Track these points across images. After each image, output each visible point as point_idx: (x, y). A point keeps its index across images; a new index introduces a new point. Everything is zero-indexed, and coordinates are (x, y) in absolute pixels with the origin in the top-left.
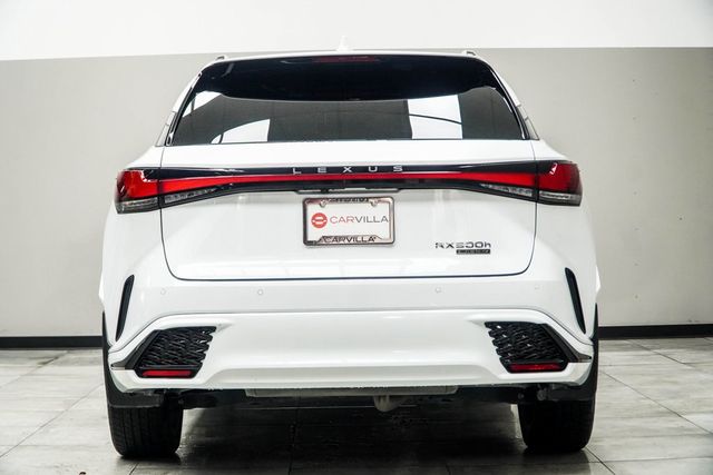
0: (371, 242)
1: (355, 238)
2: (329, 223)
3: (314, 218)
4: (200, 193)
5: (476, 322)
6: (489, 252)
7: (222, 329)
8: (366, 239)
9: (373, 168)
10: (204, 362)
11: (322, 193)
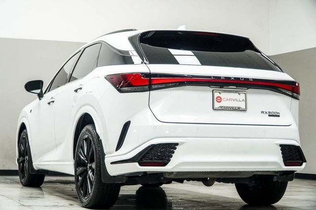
0: (238, 109)
1: (232, 108)
2: (222, 101)
3: (217, 98)
4: (170, 85)
5: (277, 144)
6: (279, 116)
7: (181, 144)
8: (237, 108)
9: (242, 78)
10: (171, 159)
11: (220, 88)
